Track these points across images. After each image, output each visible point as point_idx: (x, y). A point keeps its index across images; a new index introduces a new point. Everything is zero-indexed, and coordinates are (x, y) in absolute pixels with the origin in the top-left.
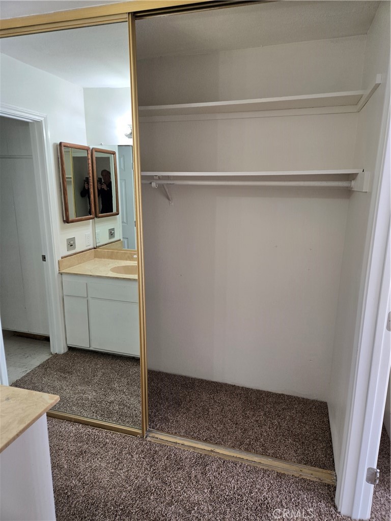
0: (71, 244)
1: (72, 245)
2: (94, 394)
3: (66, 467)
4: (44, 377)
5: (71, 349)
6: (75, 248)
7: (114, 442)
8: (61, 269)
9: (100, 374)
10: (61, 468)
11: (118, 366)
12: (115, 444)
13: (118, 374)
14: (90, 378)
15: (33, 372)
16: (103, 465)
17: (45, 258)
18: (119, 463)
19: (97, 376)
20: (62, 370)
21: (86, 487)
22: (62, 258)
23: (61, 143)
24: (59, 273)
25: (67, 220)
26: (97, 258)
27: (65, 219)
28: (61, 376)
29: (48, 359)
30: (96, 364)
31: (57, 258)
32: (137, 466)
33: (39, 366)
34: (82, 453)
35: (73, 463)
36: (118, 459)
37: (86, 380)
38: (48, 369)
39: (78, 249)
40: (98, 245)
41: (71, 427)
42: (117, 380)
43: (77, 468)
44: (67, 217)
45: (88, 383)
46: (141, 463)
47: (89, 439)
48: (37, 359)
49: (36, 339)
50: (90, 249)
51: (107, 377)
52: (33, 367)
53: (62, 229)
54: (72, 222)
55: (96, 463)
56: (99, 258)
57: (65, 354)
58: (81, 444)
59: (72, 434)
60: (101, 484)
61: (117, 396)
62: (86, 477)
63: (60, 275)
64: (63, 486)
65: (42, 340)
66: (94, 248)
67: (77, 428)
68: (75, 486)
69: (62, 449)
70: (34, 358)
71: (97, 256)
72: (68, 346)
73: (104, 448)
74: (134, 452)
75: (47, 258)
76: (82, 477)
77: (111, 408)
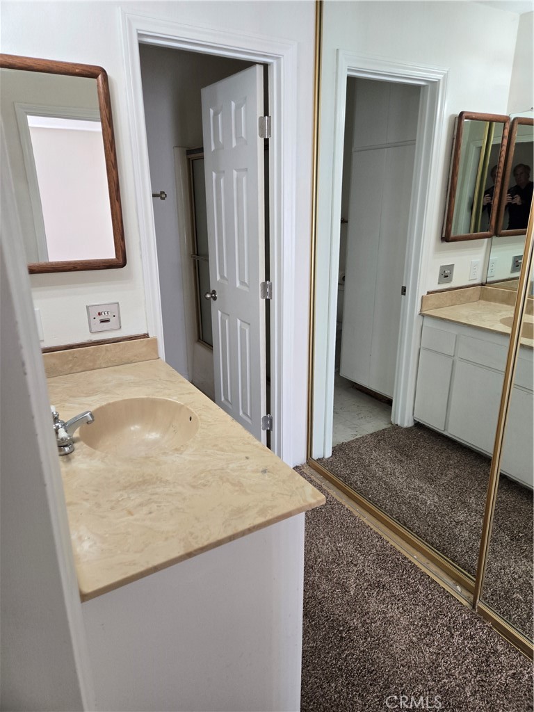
0: (446, 274)
1: (446, 276)
2: (436, 500)
3: (352, 594)
4: (375, 451)
5: (418, 425)
6: (450, 281)
7: (430, 597)
8: (423, 309)
9: (451, 474)
10: (346, 591)
11: (482, 473)
12: (430, 600)
13: (479, 485)
14: (435, 475)
15: (363, 439)
16: (404, 621)
17: (405, 291)
18: (428, 633)
19: (446, 476)
20: (401, 449)
21: (369, 640)
22: (428, 293)
23: (462, 114)
24: (420, 314)
25: (446, 237)
26: (484, 299)
27: (444, 236)
28: (396, 457)
29: (386, 429)
30: (448, 458)
31: (422, 292)
32: (456, 657)
33: (371, 434)
34: (379, 586)
35: (363, 594)
36: (427, 626)
37: (429, 475)
38: (382, 442)
39: (454, 284)
40: (489, 280)
41: (377, 540)
42: (476, 493)
43: (367, 603)
44: (448, 232)
45: (431, 480)
46: (463, 654)
47: (394, 570)
48: (371, 424)
49: (376, 399)
50: (474, 285)
51: (461, 482)
52: (365, 433)
53: (437, 250)
54: (455, 240)
55: (394, 612)
56: (488, 300)
57: (407, 429)
58: (382, 572)
59: (374, 551)
60: (391, 648)
61: (469, 517)
62: (373, 625)
63: (421, 317)
64: (341, 619)
65: (384, 402)
66: (482, 284)
67: (384, 545)
68: (356, 628)
69: (356, 565)
70: (368, 422)
71: (483, 297)
72: (414, 420)
73: (412, 596)
74: (458, 630)
75: (409, 291)
76: (368, 621)
77: (457, 531)
